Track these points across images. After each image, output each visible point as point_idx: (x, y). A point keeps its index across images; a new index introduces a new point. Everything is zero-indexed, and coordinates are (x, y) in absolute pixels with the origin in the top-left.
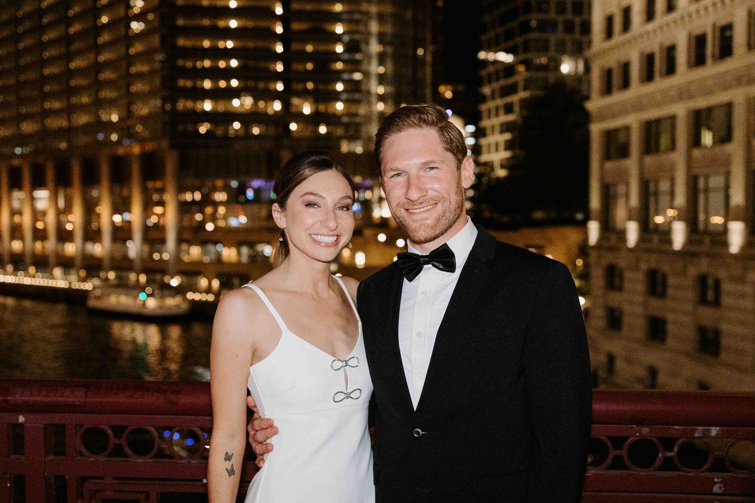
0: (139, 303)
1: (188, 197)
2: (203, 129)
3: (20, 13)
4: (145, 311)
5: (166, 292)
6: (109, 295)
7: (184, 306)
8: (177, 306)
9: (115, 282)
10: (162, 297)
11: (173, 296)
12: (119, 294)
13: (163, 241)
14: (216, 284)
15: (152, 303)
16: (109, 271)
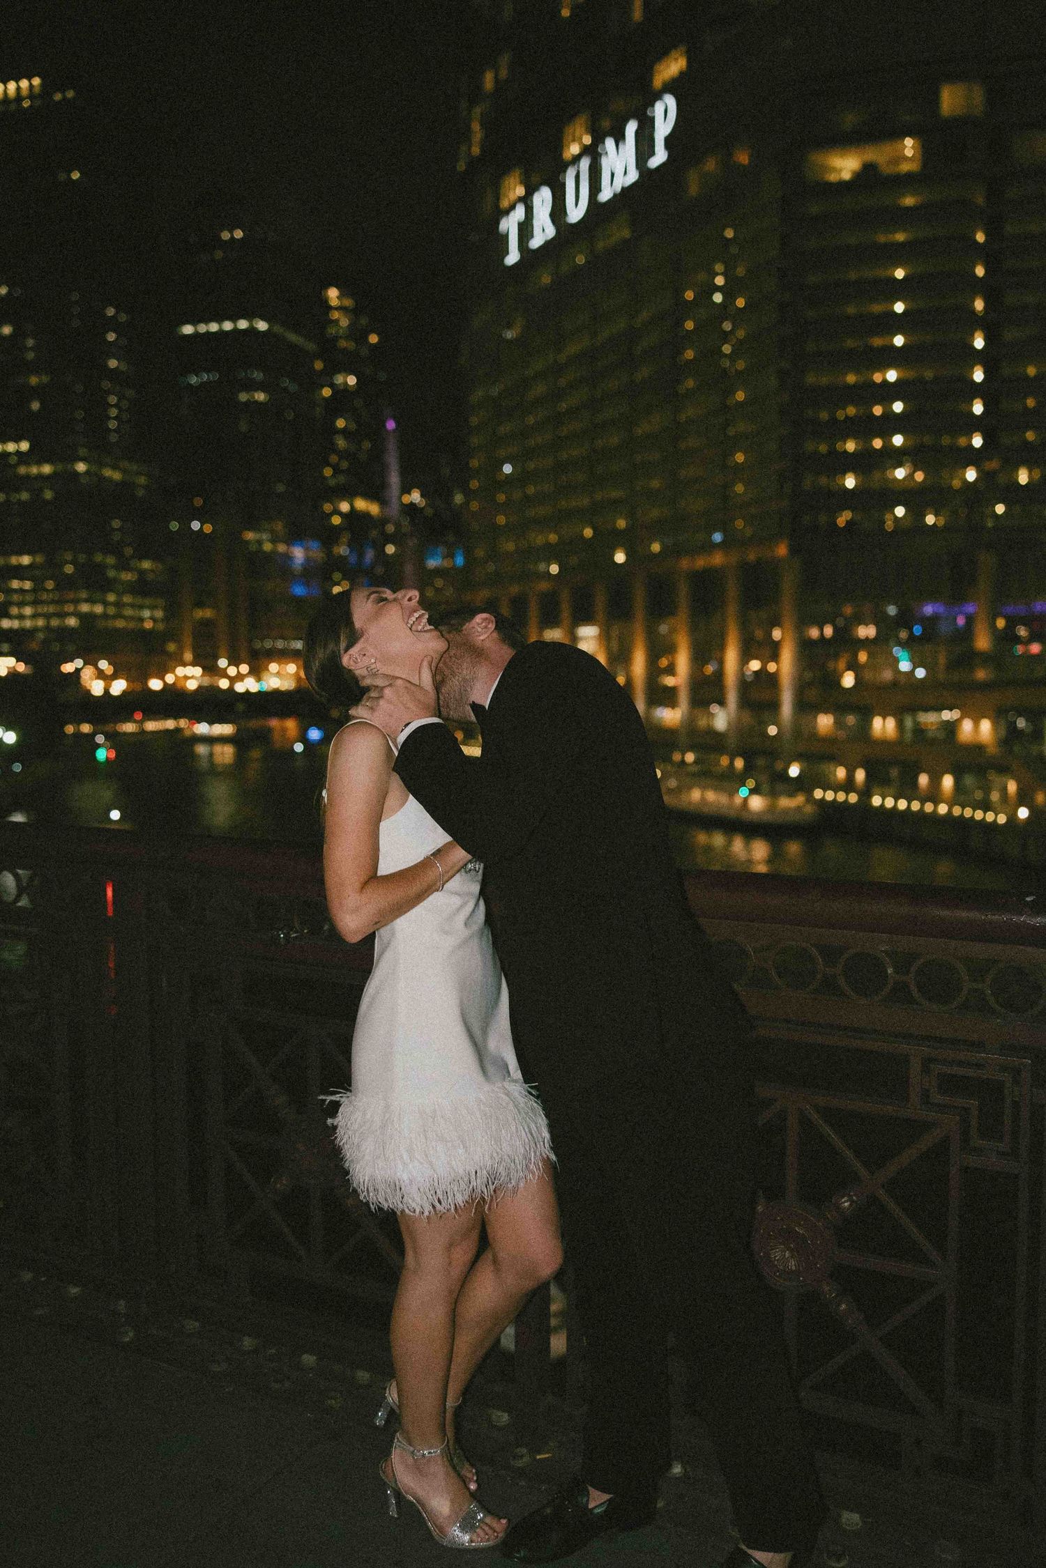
0: (738, 801)
1: (814, 633)
2: (843, 518)
3: (562, 358)
4: (745, 816)
5: (780, 787)
6: (690, 788)
7: (809, 809)
8: (799, 809)
9: (695, 769)
10: (773, 794)
11: (791, 795)
12: (704, 788)
13: (774, 706)
14: (860, 775)
15: (757, 803)
16: (688, 751)
